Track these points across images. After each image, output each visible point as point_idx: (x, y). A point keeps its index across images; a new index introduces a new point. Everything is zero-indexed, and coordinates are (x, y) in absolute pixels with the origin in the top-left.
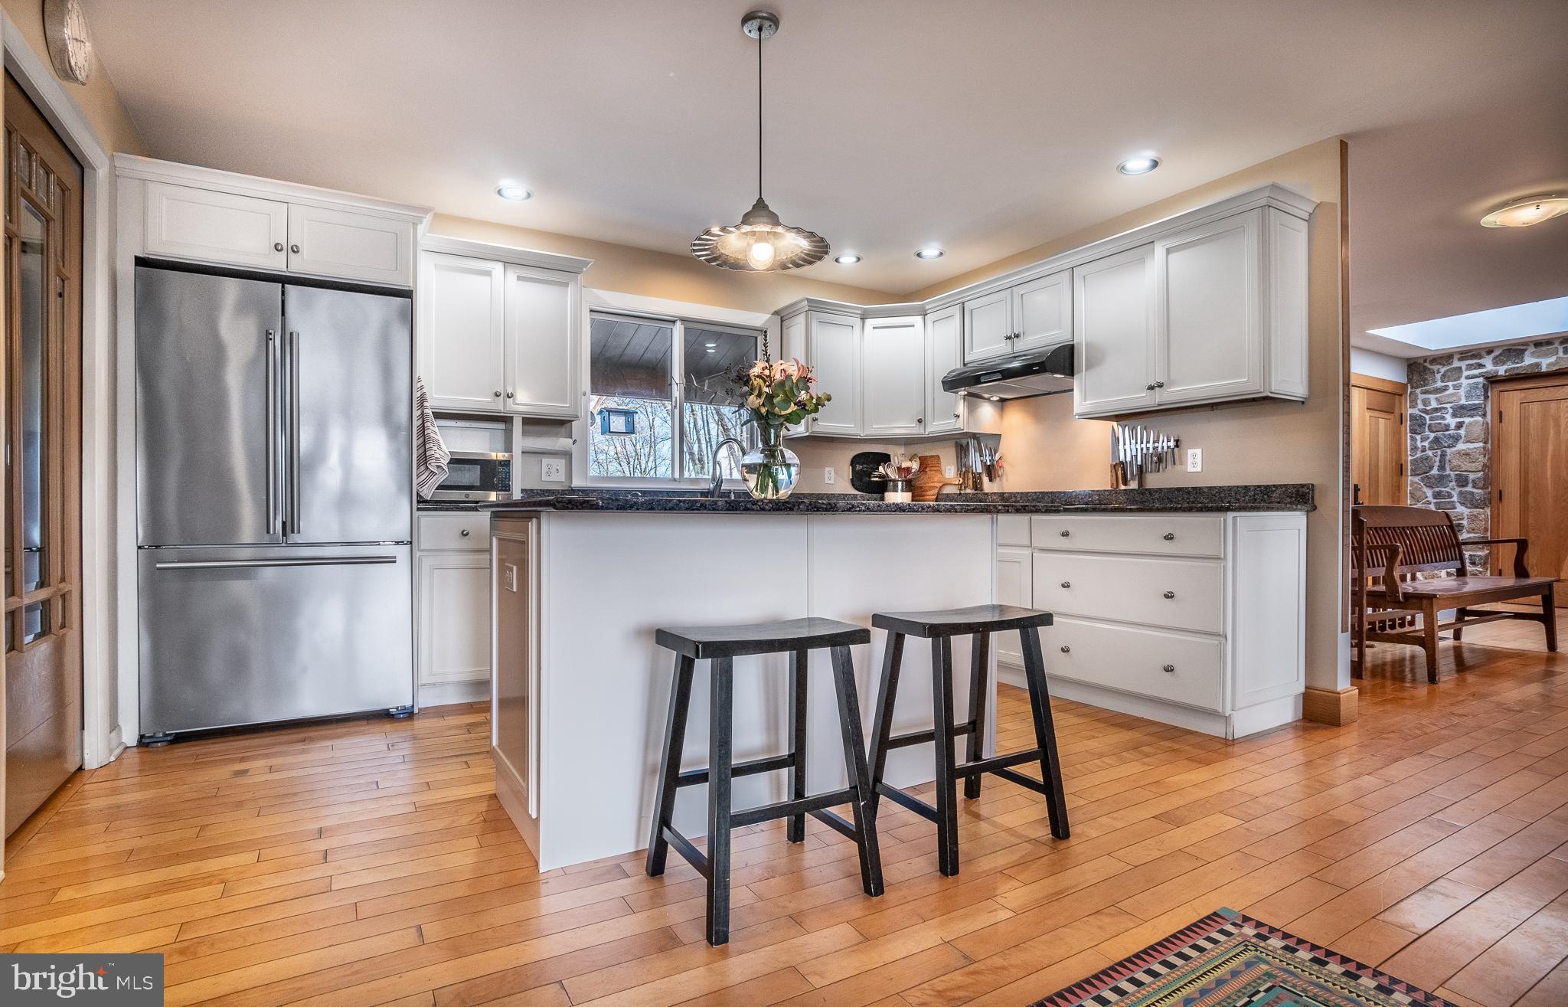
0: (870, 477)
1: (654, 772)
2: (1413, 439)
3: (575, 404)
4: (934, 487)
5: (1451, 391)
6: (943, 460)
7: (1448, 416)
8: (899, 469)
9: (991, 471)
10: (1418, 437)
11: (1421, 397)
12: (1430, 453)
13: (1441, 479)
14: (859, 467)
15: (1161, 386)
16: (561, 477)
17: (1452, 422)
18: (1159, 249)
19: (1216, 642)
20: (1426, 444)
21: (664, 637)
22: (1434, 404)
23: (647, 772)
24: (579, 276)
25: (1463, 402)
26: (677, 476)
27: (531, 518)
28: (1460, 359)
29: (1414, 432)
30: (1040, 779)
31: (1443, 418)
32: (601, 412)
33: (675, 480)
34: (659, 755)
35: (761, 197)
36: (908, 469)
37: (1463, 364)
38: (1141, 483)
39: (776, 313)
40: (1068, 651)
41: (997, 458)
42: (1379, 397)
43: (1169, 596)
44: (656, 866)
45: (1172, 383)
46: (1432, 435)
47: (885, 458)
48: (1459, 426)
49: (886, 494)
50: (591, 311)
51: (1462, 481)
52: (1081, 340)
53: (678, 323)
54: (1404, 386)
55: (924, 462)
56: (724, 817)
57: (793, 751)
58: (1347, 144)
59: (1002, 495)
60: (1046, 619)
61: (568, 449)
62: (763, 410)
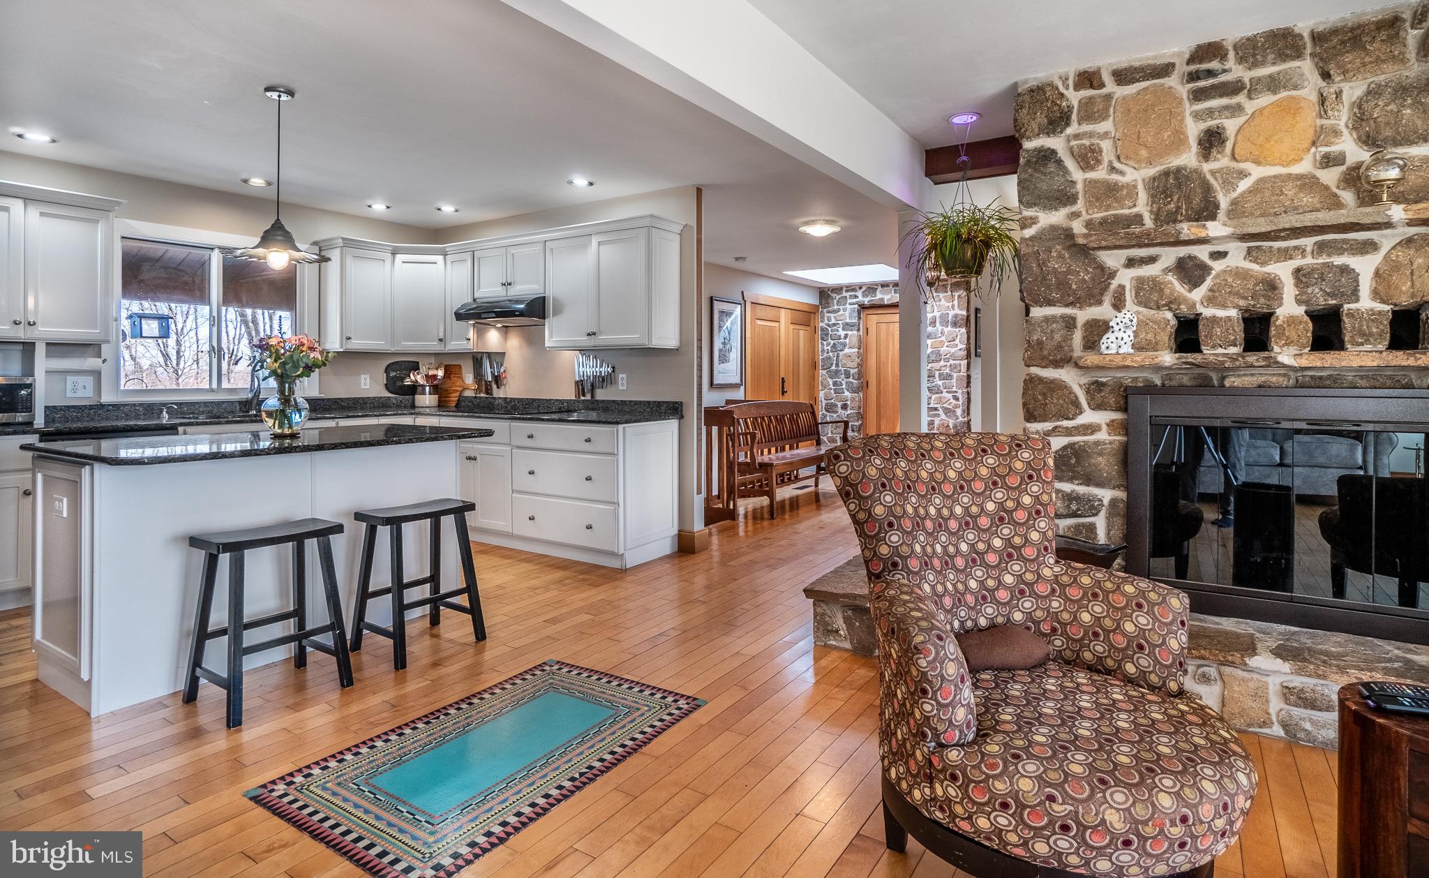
0: (403, 382)
1: (188, 635)
2: (823, 344)
3: (106, 329)
4: (457, 391)
5: (841, 312)
6: (464, 371)
7: (840, 329)
8: (427, 376)
9: (498, 380)
10: (825, 343)
11: (827, 315)
12: (831, 354)
13: (837, 373)
14: (393, 374)
15: (594, 334)
16: (89, 392)
17: (842, 333)
18: (594, 241)
19: (613, 508)
20: (829, 348)
21: (195, 541)
22: (833, 321)
23: (183, 635)
24: (111, 214)
25: (848, 320)
26: (215, 386)
27: (84, 464)
28: (847, 291)
29: (822, 339)
30: (467, 604)
31: (838, 330)
32: (130, 317)
33: (212, 391)
34: (192, 623)
35: (278, 219)
36: (435, 377)
37: (847, 294)
38: (593, 396)
39: (315, 243)
40: (533, 519)
41: (502, 370)
42: (800, 315)
43: (589, 479)
44: (190, 696)
45: (601, 333)
46: (832, 342)
47: (415, 367)
48: (846, 336)
49: (416, 396)
50: (123, 237)
51: (847, 375)
52: (550, 294)
53: (216, 251)
54: (817, 307)
55: (449, 371)
56: (239, 649)
57: (296, 607)
58: (701, 189)
59: (505, 399)
60: (471, 507)
61: (97, 368)
62: (279, 371)
